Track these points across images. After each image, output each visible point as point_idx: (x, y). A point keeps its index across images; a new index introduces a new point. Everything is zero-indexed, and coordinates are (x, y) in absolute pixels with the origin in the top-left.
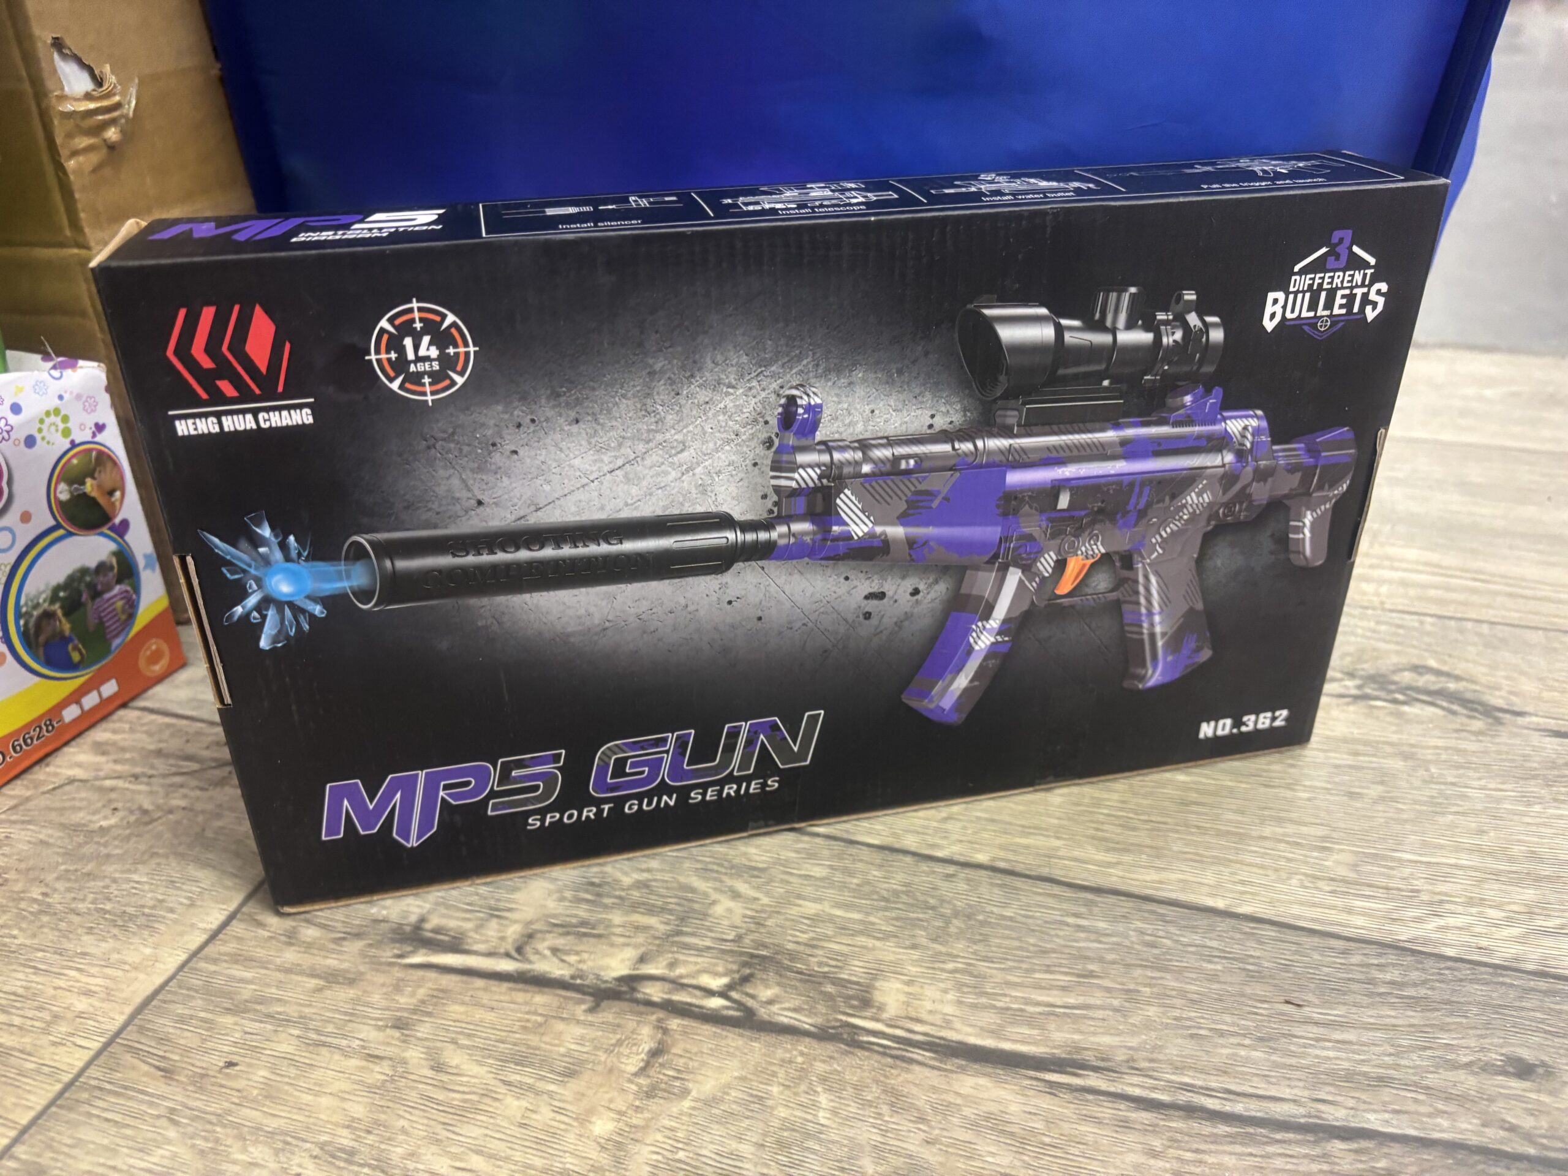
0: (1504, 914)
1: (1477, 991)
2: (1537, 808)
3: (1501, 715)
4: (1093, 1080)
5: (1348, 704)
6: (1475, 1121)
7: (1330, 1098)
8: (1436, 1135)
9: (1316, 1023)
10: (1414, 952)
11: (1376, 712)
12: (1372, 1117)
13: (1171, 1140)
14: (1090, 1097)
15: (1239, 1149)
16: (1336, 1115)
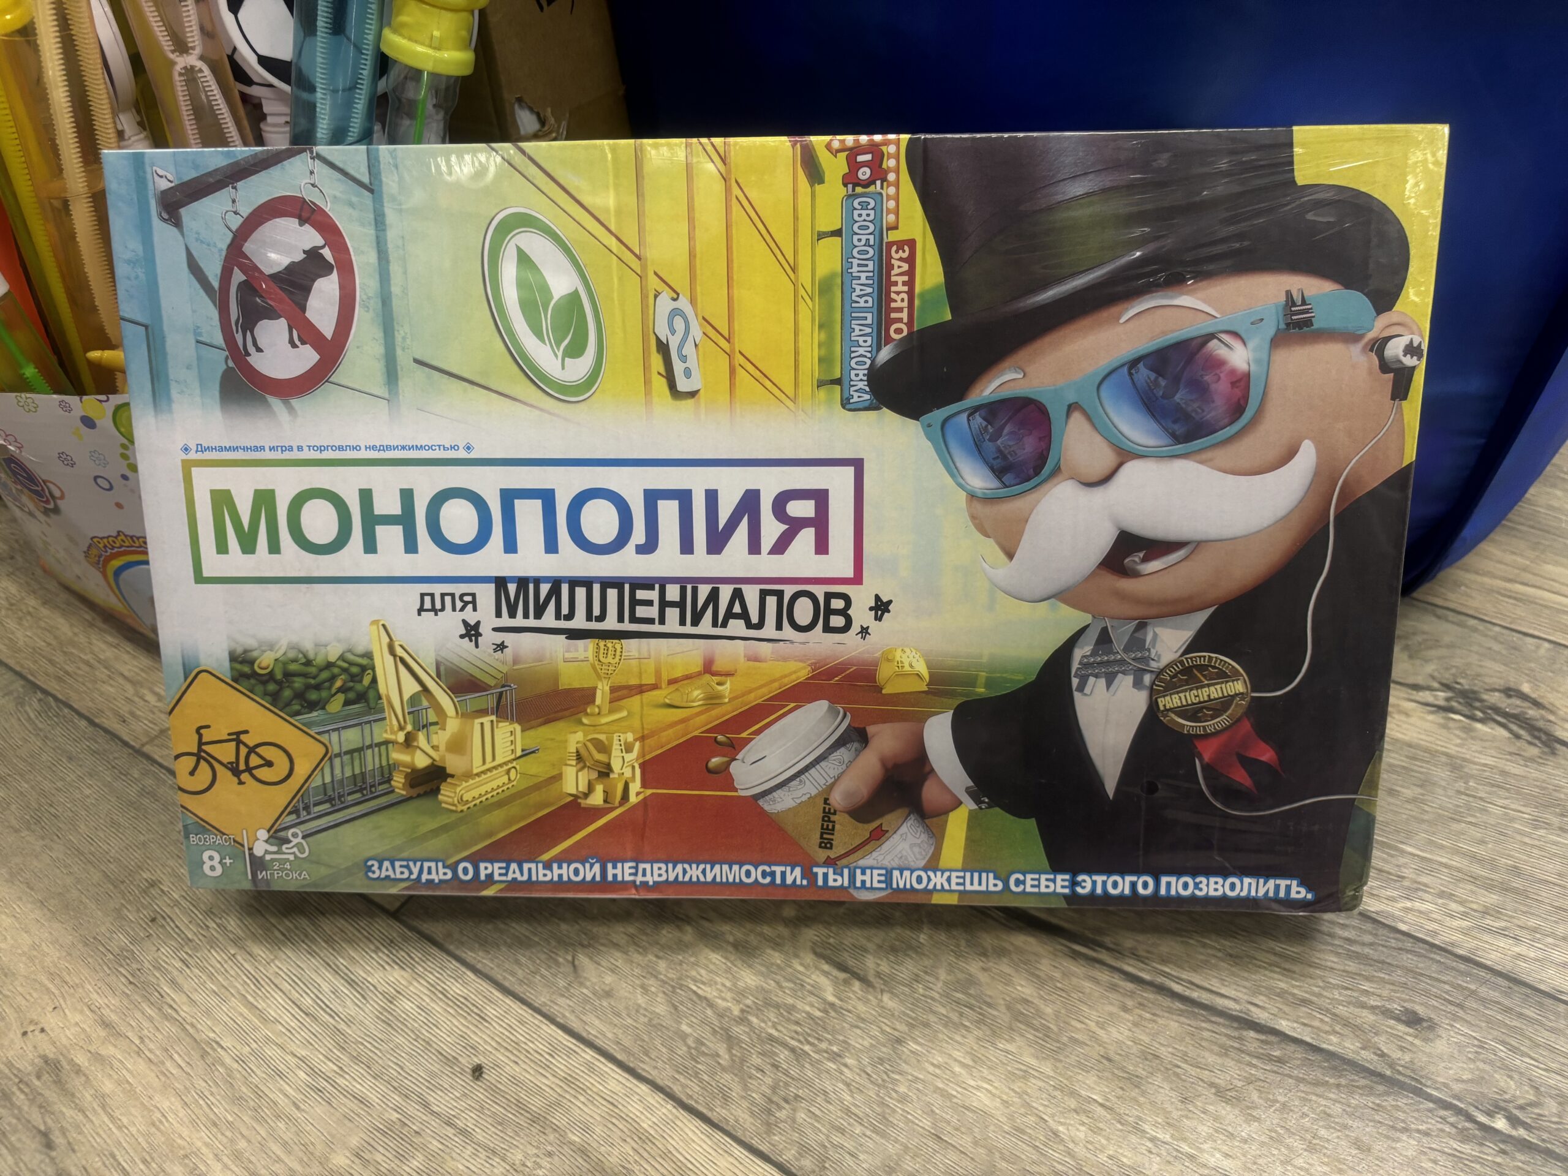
0: (1463, 909)
1: (1408, 960)
2: (1542, 832)
3: (1558, 746)
4: (1104, 956)
5: (1432, 713)
6: (1357, 1044)
7: (1261, 1004)
8: (1324, 1046)
9: (1275, 954)
10: (1375, 921)
11: (1451, 724)
12: (1284, 1023)
13: (1140, 1004)
14: (1097, 966)
15: (1183, 1019)
16: (1261, 1016)
